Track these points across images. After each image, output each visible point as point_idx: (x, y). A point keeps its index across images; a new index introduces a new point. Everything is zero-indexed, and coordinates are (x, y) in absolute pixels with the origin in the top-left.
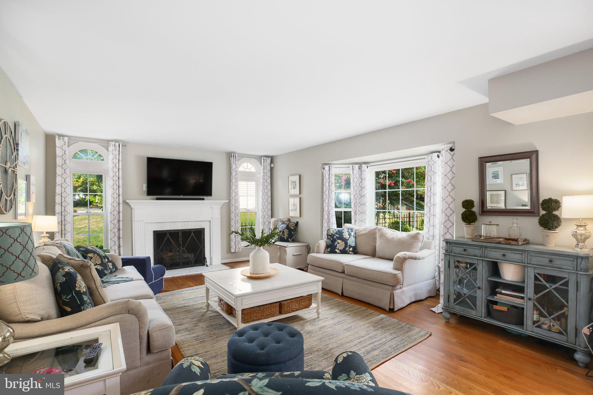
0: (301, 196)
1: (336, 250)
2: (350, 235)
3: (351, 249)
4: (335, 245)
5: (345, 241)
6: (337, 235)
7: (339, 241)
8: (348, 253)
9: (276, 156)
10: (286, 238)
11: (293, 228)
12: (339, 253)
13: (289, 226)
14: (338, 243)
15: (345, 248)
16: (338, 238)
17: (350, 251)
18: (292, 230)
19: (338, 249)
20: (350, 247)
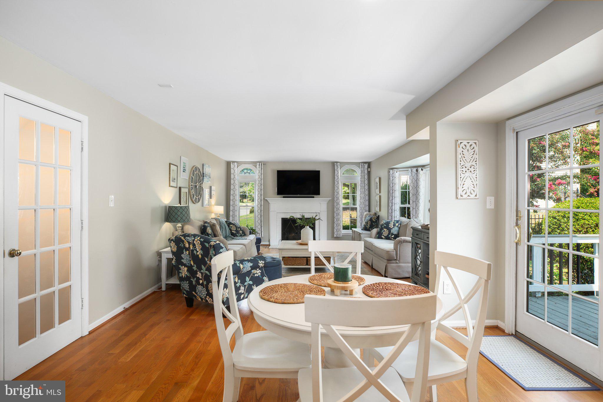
0: (380, 194)
1: (382, 236)
2: (394, 225)
3: (393, 236)
4: (382, 232)
5: (389, 229)
6: (385, 225)
7: (385, 230)
8: (391, 240)
9: (371, 162)
10: (368, 228)
11: (374, 220)
12: (384, 239)
13: (372, 219)
14: (384, 231)
15: (388, 235)
16: (385, 227)
17: (392, 238)
18: (374, 222)
19: (384, 236)
20: (392, 234)
